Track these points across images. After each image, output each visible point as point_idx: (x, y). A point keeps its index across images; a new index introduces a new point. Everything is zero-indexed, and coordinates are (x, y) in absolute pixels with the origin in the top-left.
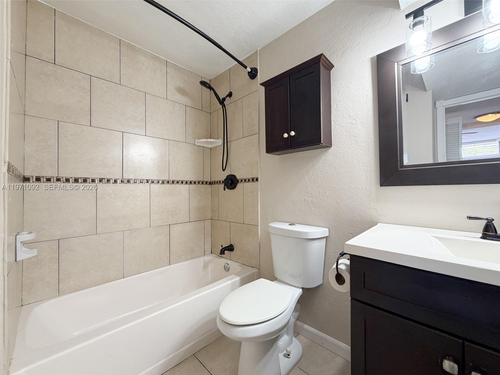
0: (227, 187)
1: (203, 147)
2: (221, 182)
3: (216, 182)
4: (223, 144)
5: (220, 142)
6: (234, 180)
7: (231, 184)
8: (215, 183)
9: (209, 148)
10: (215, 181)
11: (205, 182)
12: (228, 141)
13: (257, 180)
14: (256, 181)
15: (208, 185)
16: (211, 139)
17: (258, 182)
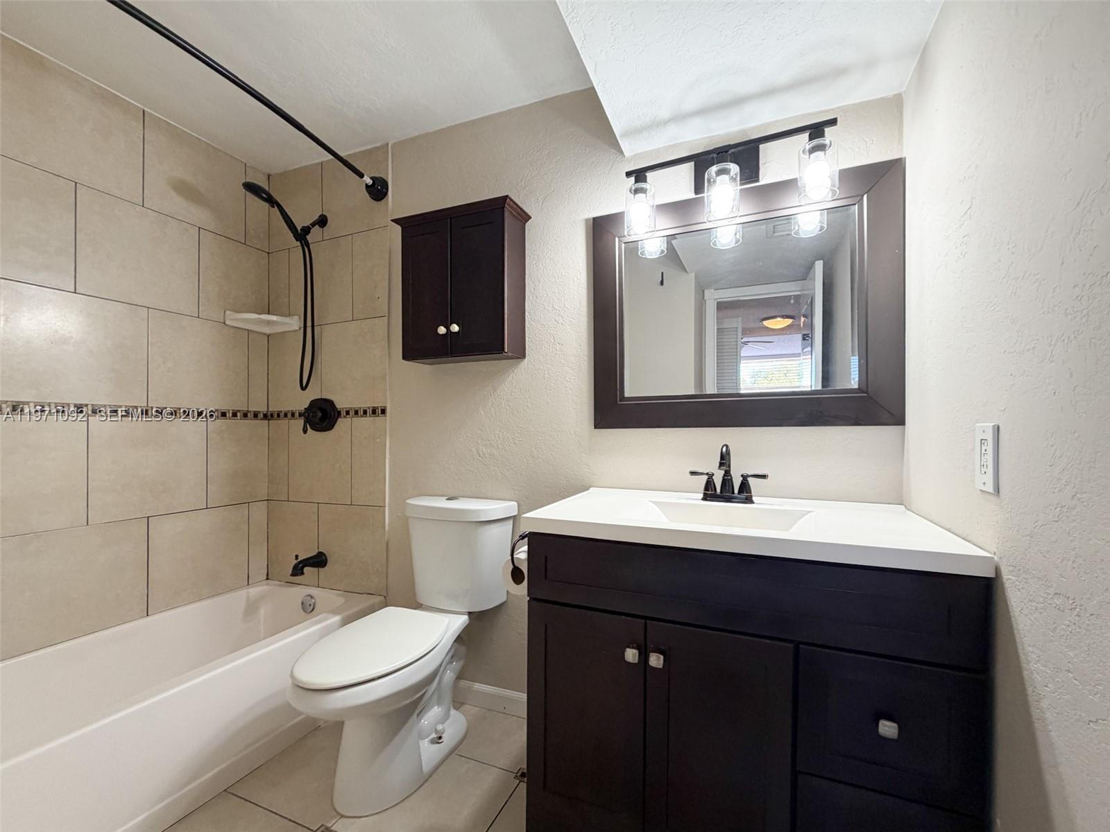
0: (310, 425)
1: (248, 330)
2: (297, 415)
3: (282, 415)
4: (302, 329)
5: (294, 323)
6: (329, 411)
7: (323, 419)
8: (279, 415)
9: (265, 334)
10: (281, 411)
11: (252, 413)
12: (315, 324)
13: (383, 411)
14: (382, 413)
15: (261, 419)
16: (270, 316)
17: (386, 416)
